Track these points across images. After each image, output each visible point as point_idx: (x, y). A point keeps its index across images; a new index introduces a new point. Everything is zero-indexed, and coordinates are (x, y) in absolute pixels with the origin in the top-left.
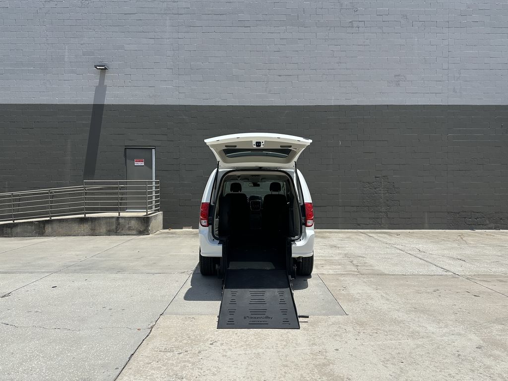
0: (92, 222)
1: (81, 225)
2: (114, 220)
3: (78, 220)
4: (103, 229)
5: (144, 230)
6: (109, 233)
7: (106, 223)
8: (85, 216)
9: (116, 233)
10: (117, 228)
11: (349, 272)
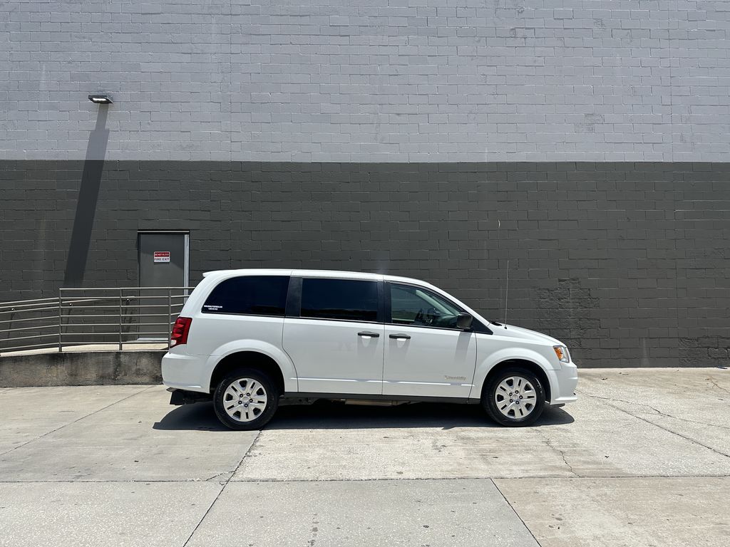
0: (72, 360)
1: (53, 367)
2: (111, 358)
3: (48, 357)
4: (92, 374)
6: (102, 380)
7: (98, 363)
8: (60, 350)
9: (114, 379)
10: (116, 371)
11: (552, 470)
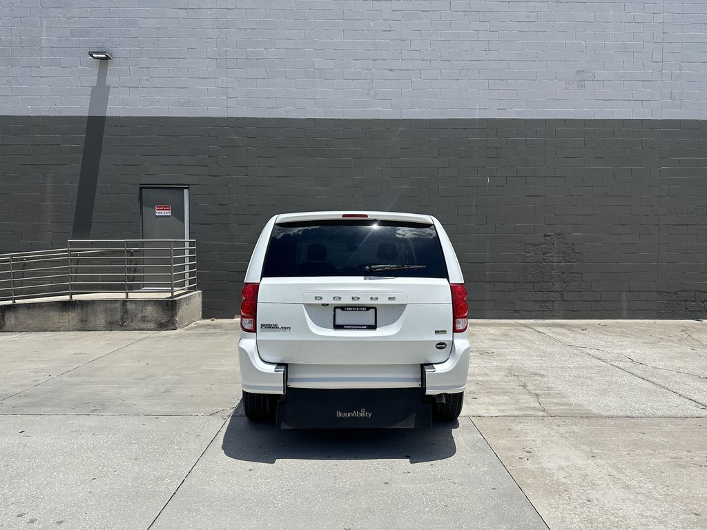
0: (83, 308)
1: (64, 314)
2: (118, 305)
3: (60, 305)
4: (101, 320)
5: (168, 322)
6: (111, 326)
7: (106, 310)
8: (71, 297)
9: (122, 325)
10: (123, 318)
11: (526, 411)
